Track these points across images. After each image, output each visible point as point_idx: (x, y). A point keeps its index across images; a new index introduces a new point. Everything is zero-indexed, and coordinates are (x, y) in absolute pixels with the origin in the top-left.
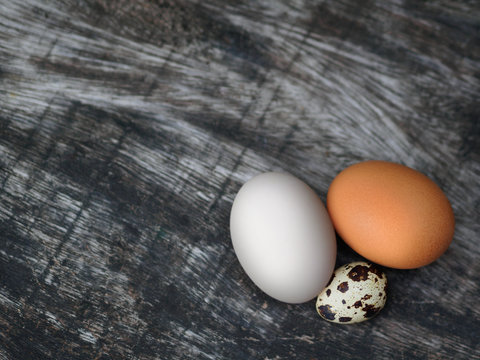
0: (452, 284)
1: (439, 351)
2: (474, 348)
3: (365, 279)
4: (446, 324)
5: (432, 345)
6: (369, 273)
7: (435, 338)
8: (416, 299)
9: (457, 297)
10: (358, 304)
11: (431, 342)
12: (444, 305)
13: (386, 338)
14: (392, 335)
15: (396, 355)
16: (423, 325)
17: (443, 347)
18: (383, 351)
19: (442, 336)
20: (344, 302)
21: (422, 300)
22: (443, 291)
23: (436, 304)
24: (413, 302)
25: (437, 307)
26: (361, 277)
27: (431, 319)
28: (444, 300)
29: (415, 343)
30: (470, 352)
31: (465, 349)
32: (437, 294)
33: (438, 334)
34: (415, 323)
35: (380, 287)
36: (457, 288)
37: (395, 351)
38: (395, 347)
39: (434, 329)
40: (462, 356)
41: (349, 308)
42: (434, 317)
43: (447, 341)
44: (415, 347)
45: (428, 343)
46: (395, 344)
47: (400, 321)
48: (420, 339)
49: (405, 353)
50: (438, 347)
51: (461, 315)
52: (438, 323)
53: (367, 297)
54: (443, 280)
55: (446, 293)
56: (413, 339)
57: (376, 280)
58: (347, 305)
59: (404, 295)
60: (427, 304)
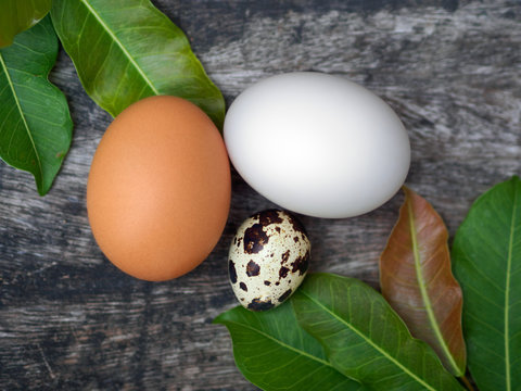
0: (71, 229)
1: (85, 323)
2: (130, 301)
3: (266, 239)
4: (82, 285)
5: (74, 319)
6: (265, 229)
7: (74, 309)
8: (31, 268)
9: (83, 244)
10: (283, 272)
11: (71, 316)
12: (71, 262)
13: (10, 335)
14: (17, 328)
15: (32, 351)
16: (53, 298)
17: (89, 316)
18: (12, 355)
19: (83, 302)
20: (267, 283)
21: (39, 266)
22: (63, 243)
23: (60, 265)
24: (29, 274)
25: (63, 268)
26: (261, 242)
27: (61, 286)
28: (68, 254)
29: (51, 326)
30: (126, 308)
31: (118, 307)
32: (57, 250)
33: (76, 303)
34: (41, 300)
35: (288, 232)
36: (80, 232)
37: (27, 347)
38: (27, 343)
39: (69, 297)
40: (117, 317)
41: (277, 284)
42: (64, 282)
43: (92, 306)
44: (53, 331)
45: (67, 320)
46: (24, 339)
47: (20, 306)
48: (55, 318)
49: (43, 345)
50: (83, 319)
51: (96, 265)
52: (71, 288)
53: (285, 256)
54: (58, 230)
55: (67, 244)
56: (46, 323)
57: (278, 229)
58: (273, 283)
59: (13, 270)
60: (48, 269)
